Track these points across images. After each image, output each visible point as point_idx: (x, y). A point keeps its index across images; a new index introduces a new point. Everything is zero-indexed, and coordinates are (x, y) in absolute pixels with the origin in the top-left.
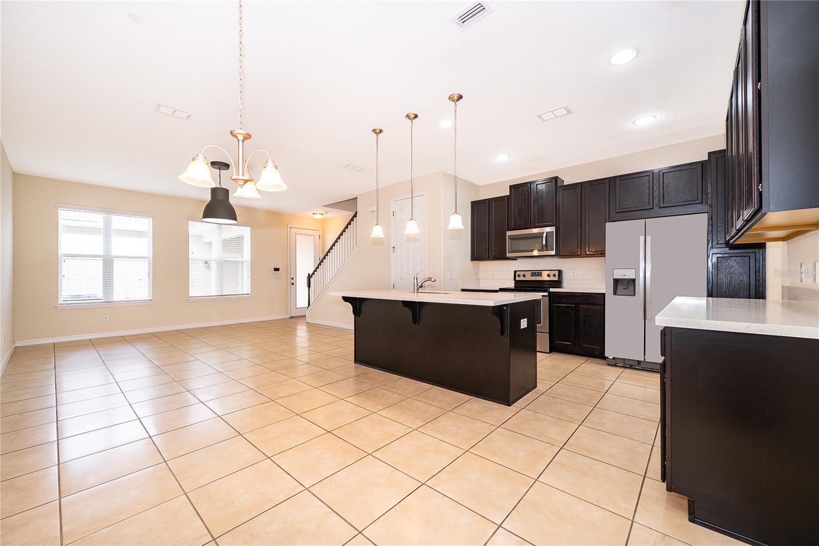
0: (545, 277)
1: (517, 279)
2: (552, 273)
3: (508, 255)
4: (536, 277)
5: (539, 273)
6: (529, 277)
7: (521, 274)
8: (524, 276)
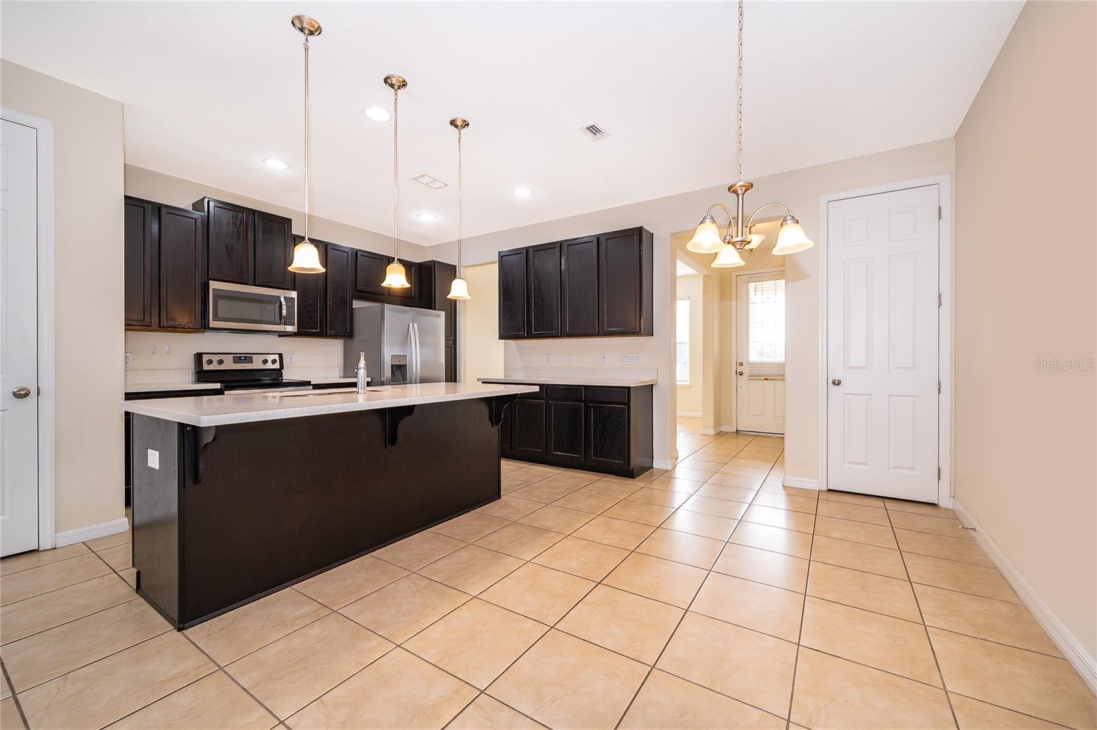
0: (257, 364)
1: (206, 367)
2: (270, 358)
3: (213, 324)
4: (244, 365)
5: (248, 358)
6: (229, 365)
7: (215, 358)
8: (221, 362)
